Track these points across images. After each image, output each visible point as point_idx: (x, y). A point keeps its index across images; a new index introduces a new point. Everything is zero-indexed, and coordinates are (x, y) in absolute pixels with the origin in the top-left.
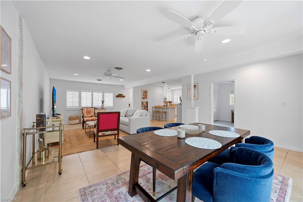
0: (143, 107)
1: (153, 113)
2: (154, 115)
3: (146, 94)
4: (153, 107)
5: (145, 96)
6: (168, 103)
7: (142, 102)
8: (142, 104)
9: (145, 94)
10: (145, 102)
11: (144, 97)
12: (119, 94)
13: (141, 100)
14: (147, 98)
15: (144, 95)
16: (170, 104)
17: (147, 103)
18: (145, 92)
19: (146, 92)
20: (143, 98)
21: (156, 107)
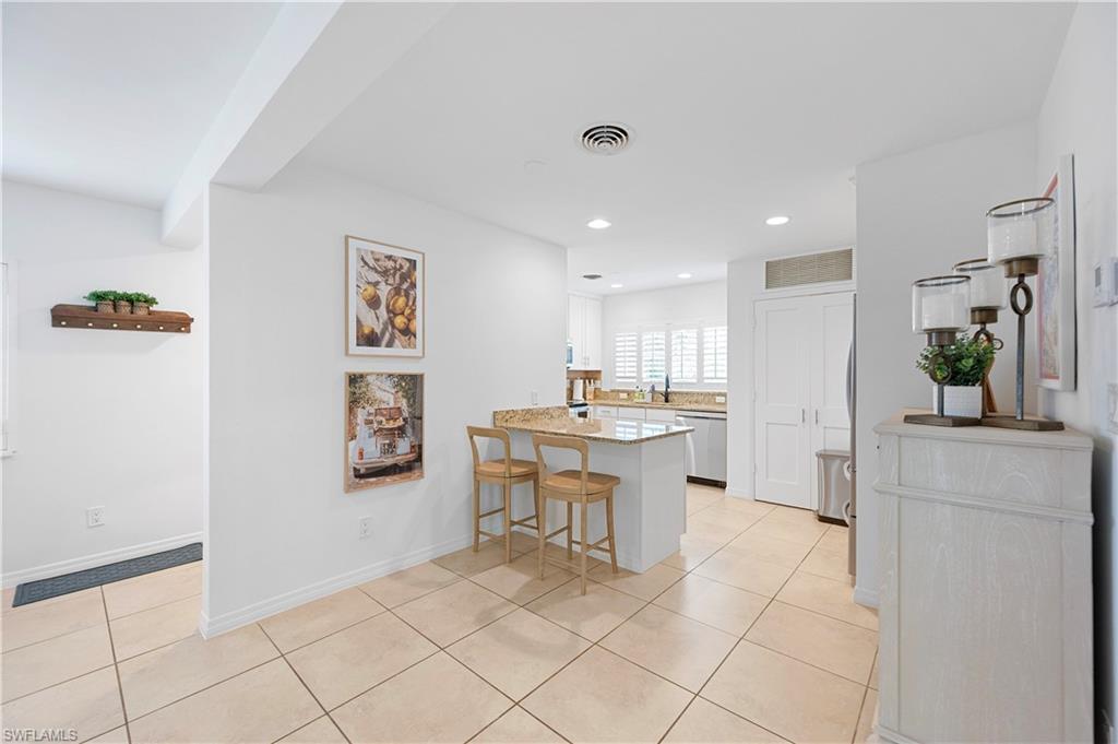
0: (362, 430)
1: (477, 483)
2: (484, 497)
3: (397, 291)
4: (473, 432)
5: (392, 312)
6: (579, 384)
7: (354, 380)
8: (354, 402)
9: (384, 291)
10: (388, 385)
11: (373, 322)
12: (99, 297)
13: (340, 360)
14: (407, 332)
15: (373, 303)
16: (590, 388)
17: (411, 386)
18: (385, 273)
19: (402, 276)
20: (370, 340)
21: (502, 429)
